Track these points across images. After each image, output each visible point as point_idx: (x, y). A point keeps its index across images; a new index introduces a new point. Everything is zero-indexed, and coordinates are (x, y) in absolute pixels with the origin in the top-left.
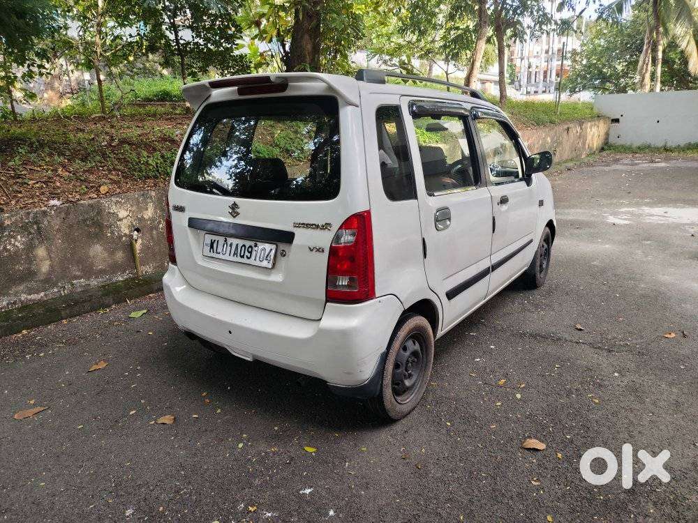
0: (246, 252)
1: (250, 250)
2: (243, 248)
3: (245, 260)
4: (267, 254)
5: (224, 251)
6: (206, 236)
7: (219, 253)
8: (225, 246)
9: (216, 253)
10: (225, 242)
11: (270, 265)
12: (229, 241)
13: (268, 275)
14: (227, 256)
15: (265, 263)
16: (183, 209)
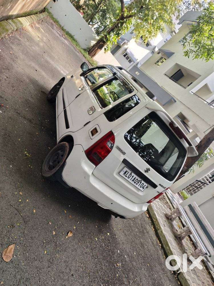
0: (137, 182)
1: (139, 182)
2: (137, 180)
3: (135, 184)
4: (143, 186)
5: (129, 177)
6: (126, 168)
7: (126, 177)
8: (130, 175)
9: (126, 176)
10: (131, 174)
11: (143, 190)
12: (133, 174)
13: (138, 191)
14: (129, 180)
15: (141, 189)
16: (124, 153)
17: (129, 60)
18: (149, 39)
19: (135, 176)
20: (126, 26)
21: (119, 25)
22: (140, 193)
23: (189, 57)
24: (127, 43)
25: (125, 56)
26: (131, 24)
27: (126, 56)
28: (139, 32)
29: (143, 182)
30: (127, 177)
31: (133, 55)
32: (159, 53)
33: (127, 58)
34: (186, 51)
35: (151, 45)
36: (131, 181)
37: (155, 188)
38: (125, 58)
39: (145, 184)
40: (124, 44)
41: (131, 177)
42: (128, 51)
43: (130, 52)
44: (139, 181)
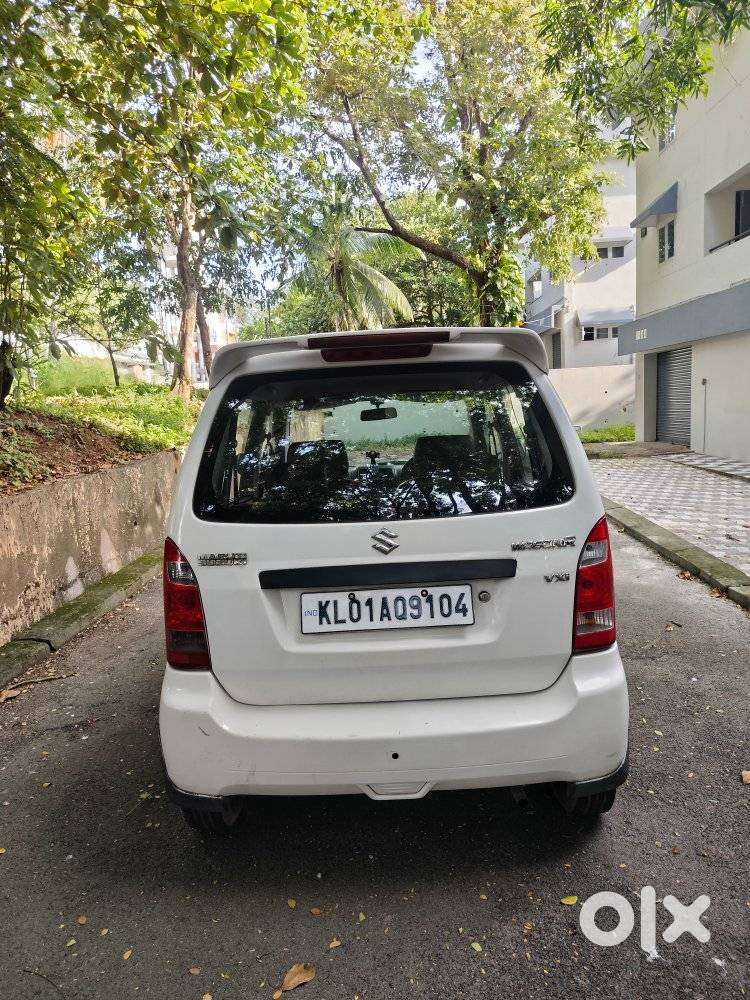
0: (409, 609)
1: (415, 603)
2: (400, 603)
3: (410, 623)
4: (454, 602)
5: (355, 616)
6: (305, 597)
7: (344, 622)
8: (355, 606)
9: (337, 622)
10: (353, 600)
11: (468, 619)
12: (362, 596)
13: (462, 637)
14: (364, 623)
15: (456, 618)
16: (241, 559)
17: (610, 333)
18: (596, 237)
19: (377, 595)
20: (505, 283)
21: (491, 299)
22: (477, 638)
23: (646, 149)
24: (563, 307)
25: (589, 337)
26: (515, 266)
27: (595, 332)
28: (556, 255)
29: (436, 592)
30: (348, 620)
31: (609, 312)
32: (644, 233)
33: (603, 334)
34: (623, 147)
35: (627, 242)
36: (377, 624)
37: (512, 574)
38: (596, 342)
39: (454, 592)
40: (558, 316)
41: (365, 610)
42: (583, 319)
43: (591, 314)
44: (413, 598)
